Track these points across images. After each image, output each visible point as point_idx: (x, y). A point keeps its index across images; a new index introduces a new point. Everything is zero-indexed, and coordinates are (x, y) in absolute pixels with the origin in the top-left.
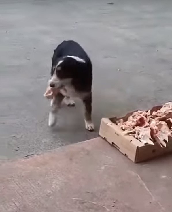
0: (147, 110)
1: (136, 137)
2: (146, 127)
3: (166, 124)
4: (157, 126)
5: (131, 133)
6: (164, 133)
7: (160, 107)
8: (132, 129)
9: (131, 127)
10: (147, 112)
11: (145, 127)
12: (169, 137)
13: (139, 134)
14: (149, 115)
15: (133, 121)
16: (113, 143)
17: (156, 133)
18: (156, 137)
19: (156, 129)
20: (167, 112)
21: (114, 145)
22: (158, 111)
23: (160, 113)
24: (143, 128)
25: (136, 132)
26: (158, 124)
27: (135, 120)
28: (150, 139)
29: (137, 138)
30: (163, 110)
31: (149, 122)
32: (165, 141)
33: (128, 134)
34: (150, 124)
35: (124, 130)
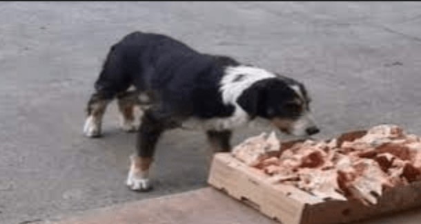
0: (328, 139)
1: (301, 187)
2: (328, 168)
3: (376, 163)
4: (355, 167)
5: (289, 180)
6: (372, 180)
7: (361, 134)
8: (291, 172)
9: (290, 170)
10: (328, 141)
11: (324, 169)
12: (384, 187)
13: (308, 182)
14: (333, 148)
15: (294, 159)
16: (244, 199)
17: (353, 180)
18: (353, 187)
19: (351, 173)
20: (380, 142)
21: (245, 201)
22: (357, 141)
23: (360, 144)
24: (318, 171)
25: (302, 177)
26: (356, 163)
27: (299, 156)
28: (337, 191)
29: (304, 189)
30: (369, 139)
31: (335, 159)
32: (374, 194)
33: (282, 181)
34: (335, 163)
35: (271, 174)
